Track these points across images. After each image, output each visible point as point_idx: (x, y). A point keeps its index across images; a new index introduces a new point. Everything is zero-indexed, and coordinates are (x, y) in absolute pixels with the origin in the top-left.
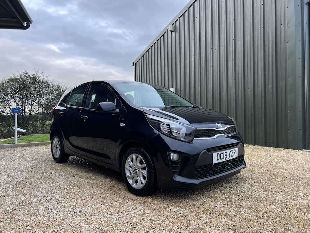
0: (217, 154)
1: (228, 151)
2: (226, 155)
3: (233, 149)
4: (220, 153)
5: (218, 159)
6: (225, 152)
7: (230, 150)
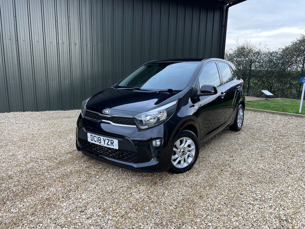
0: (91, 135)
1: (102, 137)
2: (100, 140)
3: (110, 139)
4: (93, 135)
5: (92, 139)
6: (98, 136)
7: (104, 138)
